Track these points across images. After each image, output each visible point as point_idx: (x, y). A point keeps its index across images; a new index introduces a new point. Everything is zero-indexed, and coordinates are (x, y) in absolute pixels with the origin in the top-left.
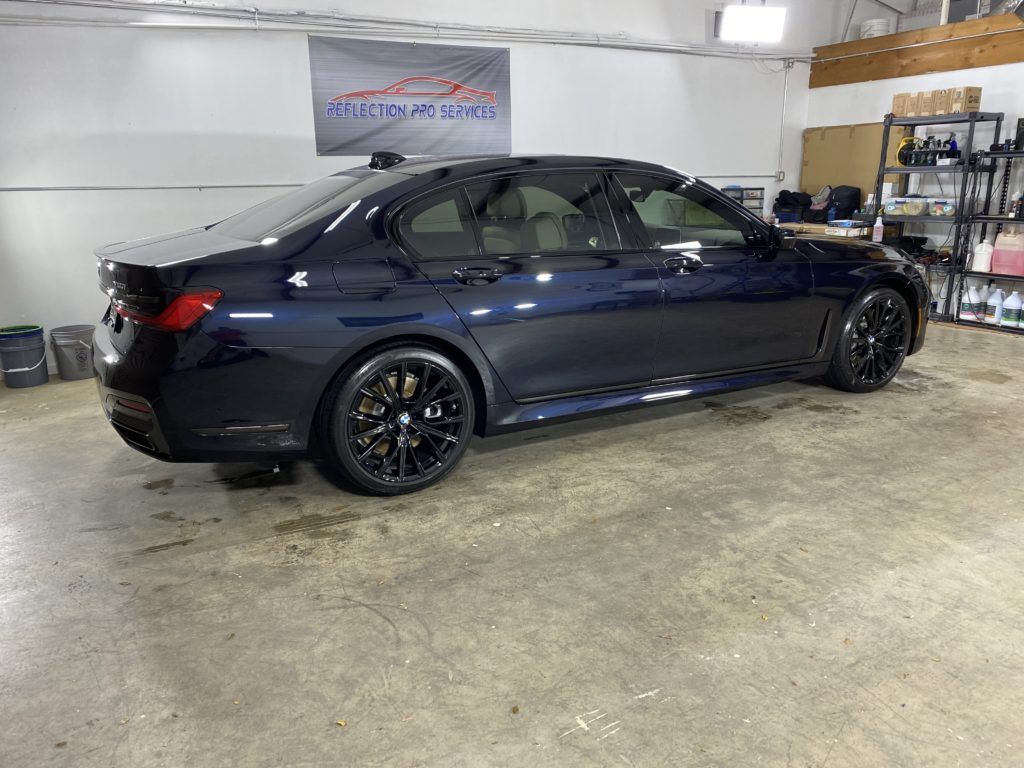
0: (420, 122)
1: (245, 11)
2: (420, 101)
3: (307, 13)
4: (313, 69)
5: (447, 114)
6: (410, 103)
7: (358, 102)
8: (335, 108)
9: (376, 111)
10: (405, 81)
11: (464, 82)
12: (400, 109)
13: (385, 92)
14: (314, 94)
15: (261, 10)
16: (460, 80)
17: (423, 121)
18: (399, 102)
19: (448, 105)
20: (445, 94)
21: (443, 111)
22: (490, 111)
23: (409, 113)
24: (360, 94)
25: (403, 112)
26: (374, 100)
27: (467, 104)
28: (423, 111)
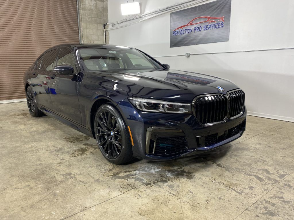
1: (158, 11)
2: (196, 26)
3: (169, 7)
4: (171, 22)
5: (206, 28)
7: (180, 30)
8: (175, 33)
10: (193, 20)
13: (187, 25)
14: (170, 30)
15: (160, 10)
16: (210, 15)
17: (198, 33)
19: (206, 25)
20: (205, 22)
21: (204, 28)
22: (222, 25)
23: (193, 31)
24: (181, 27)
25: (191, 31)
26: (184, 28)
27: (212, 24)
28: (198, 29)
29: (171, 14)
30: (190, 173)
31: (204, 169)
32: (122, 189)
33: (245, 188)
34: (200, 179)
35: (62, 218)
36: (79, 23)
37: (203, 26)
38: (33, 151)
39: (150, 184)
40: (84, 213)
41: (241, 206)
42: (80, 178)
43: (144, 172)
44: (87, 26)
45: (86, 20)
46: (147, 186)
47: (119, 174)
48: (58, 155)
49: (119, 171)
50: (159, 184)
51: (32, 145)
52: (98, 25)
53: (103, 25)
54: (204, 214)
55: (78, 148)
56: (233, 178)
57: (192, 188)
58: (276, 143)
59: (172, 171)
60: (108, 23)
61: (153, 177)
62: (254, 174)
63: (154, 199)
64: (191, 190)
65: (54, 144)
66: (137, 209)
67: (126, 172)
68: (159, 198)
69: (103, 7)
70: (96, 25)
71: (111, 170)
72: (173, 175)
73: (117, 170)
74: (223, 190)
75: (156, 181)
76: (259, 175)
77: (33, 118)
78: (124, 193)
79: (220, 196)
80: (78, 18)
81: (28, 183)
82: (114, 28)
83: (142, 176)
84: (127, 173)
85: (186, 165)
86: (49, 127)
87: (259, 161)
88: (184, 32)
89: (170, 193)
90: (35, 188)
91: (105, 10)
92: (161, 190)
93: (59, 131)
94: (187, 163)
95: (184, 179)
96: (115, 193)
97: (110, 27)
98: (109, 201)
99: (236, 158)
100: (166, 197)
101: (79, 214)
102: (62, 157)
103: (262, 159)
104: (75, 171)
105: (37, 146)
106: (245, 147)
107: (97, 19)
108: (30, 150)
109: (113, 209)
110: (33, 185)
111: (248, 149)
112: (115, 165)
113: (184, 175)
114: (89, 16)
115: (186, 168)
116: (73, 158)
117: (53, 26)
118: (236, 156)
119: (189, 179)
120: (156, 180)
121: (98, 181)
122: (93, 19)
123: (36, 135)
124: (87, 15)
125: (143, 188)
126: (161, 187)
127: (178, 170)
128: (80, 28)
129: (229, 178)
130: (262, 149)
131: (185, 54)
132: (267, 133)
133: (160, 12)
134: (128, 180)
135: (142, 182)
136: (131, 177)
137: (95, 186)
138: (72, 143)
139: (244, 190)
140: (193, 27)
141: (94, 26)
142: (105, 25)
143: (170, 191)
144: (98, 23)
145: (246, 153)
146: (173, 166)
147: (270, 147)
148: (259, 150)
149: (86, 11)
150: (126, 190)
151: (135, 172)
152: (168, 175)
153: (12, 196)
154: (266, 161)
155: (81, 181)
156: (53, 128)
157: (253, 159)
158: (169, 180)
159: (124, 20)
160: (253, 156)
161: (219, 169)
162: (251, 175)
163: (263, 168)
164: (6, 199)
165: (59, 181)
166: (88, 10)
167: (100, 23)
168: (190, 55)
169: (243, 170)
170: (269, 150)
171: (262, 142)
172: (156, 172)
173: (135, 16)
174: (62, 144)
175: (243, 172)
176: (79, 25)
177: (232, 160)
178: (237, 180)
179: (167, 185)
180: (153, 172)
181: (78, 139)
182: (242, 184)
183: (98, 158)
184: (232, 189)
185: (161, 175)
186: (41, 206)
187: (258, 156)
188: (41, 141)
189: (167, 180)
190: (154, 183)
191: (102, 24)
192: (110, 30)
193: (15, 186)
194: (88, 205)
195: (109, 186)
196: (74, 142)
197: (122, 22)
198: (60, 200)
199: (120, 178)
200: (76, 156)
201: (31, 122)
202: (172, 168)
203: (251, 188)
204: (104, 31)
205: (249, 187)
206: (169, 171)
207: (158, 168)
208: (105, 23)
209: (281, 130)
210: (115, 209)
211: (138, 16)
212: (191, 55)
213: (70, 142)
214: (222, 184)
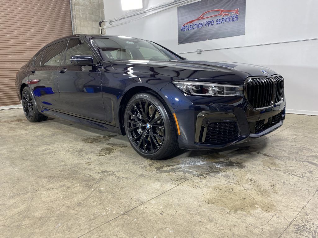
1: (163, 5)
4: (178, 17)
7: (189, 25)
8: (183, 28)
10: (204, 14)
13: (197, 19)
14: (178, 25)
16: (223, 8)
17: (209, 27)
19: (219, 19)
20: (217, 15)
21: (217, 22)
22: (236, 18)
23: (204, 25)
24: (190, 22)
25: (202, 25)
26: (194, 23)
27: (226, 17)
28: (209, 23)
29: (179, 8)
30: (240, 163)
31: (252, 159)
32: (174, 182)
33: (304, 173)
34: (253, 168)
35: (122, 212)
36: (72, 20)
37: (215, 20)
38: (49, 153)
39: (202, 175)
40: (146, 206)
41: (310, 188)
42: (120, 174)
43: (189, 165)
44: (81, 24)
45: (80, 17)
46: (200, 177)
47: (163, 168)
48: (82, 155)
49: (161, 166)
50: (212, 174)
51: (46, 147)
52: (94, 22)
53: (99, 23)
54: (276, 197)
55: (102, 148)
56: (286, 165)
57: (250, 176)
58: (311, 133)
59: (220, 163)
60: (104, 20)
61: (202, 169)
62: (306, 160)
63: (215, 188)
64: (250, 178)
65: (71, 146)
66: (202, 199)
67: (169, 166)
68: (220, 187)
69: (98, 3)
70: (91, 23)
71: (150, 165)
72: (222, 166)
73: (158, 164)
74: (283, 175)
75: (208, 173)
76: (311, 161)
77: (31, 123)
78: (178, 185)
79: (283, 181)
80: (71, 14)
81: (62, 183)
82: (111, 26)
83: (190, 169)
84: (171, 167)
85: (231, 156)
86: (56, 130)
87: (304, 150)
88: (194, 27)
89: (229, 182)
90: (73, 187)
91: (100, 6)
92: (218, 180)
93: (70, 133)
94: (230, 155)
95: (236, 169)
96: (169, 186)
97: (107, 24)
98: (166, 193)
99: (278, 148)
100: (226, 186)
101: (139, 207)
102: (87, 157)
103: (305, 147)
104: (111, 169)
105: (51, 148)
106: (281, 138)
107: (92, 16)
108: (45, 152)
109: (175, 201)
110: (69, 184)
111: (286, 140)
112: (153, 161)
113: (234, 165)
114: (83, 13)
115: (233, 159)
116: (101, 157)
117: (43, 22)
118: (277, 146)
119: (242, 168)
120: (207, 171)
121: (142, 175)
122: (88, 16)
123: (45, 138)
124: (80, 11)
125: (197, 180)
126: (215, 177)
127: (225, 161)
128: (74, 25)
129: (283, 165)
130: (301, 139)
131: (196, 51)
132: (296, 125)
133: (166, 7)
134: (176, 173)
135: (193, 174)
136: (178, 170)
137: (142, 181)
138: (92, 144)
139: (304, 174)
140: (204, 22)
141: (89, 23)
142: (101, 23)
143: (228, 180)
144: (93, 21)
145: (286, 143)
146: (217, 158)
147: (307, 137)
148: (298, 140)
149: (79, 7)
150: (179, 182)
151: (179, 166)
152: (217, 167)
153: (49, 197)
154: (311, 149)
155: (123, 178)
156: (61, 131)
157: (296, 148)
158: (220, 171)
159: (124, 17)
160: (295, 146)
161: (267, 158)
162: (304, 161)
163: (311, 155)
164: (43, 199)
165: (98, 179)
166: (82, 6)
167: (95, 21)
168: (201, 51)
169: (293, 158)
170: (307, 140)
171: (296, 134)
172: (202, 164)
173: (136, 11)
174: (80, 145)
175: (294, 159)
176: (72, 22)
177: (277, 149)
178: (292, 166)
179: (222, 175)
180: (199, 164)
181: (97, 139)
182: (299, 169)
183: (131, 156)
184: (292, 174)
185: (209, 166)
186: (90, 203)
187: (300, 145)
188: (54, 144)
189: (219, 171)
190: (206, 174)
191: (97, 21)
192: (107, 28)
193: (48, 187)
194: (145, 199)
195: (159, 180)
196: (93, 142)
197: (121, 19)
198: (110, 196)
199: (165, 171)
200: (104, 156)
201: (31, 127)
202: (218, 160)
203: (310, 172)
204: (100, 29)
205: (308, 172)
206: (216, 163)
207: (202, 161)
208: (101, 21)
209: (309, 122)
210: (177, 200)
211: (140, 11)
212: (203, 51)
213: (89, 143)
214: (279, 171)
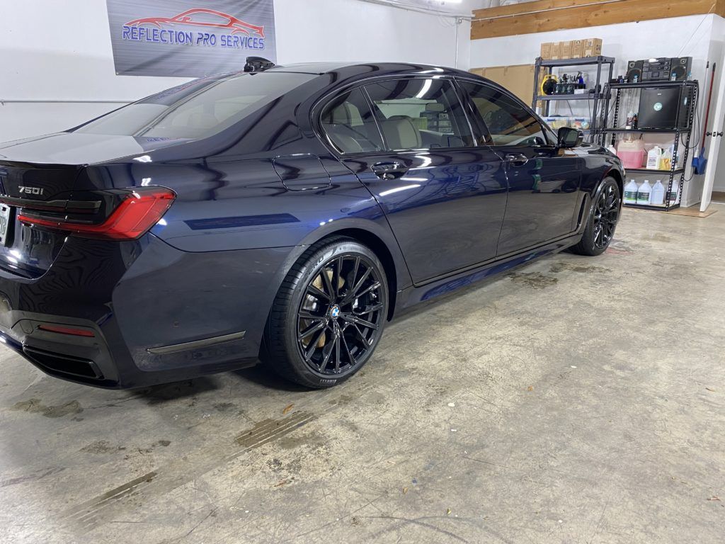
0: (203, 48)
2: (204, 30)
5: (226, 42)
6: (196, 32)
7: (151, 27)
8: (130, 31)
9: (167, 37)
10: (190, 11)
11: (238, 16)
12: (187, 36)
14: (110, 16)
16: (235, 14)
17: (206, 48)
18: (187, 30)
19: (227, 35)
20: (223, 26)
21: (221, 40)
22: (259, 43)
23: (195, 40)
24: (152, 20)
25: (190, 39)
26: (166, 27)
27: (242, 36)
28: (206, 39)
37: (219, 35)
